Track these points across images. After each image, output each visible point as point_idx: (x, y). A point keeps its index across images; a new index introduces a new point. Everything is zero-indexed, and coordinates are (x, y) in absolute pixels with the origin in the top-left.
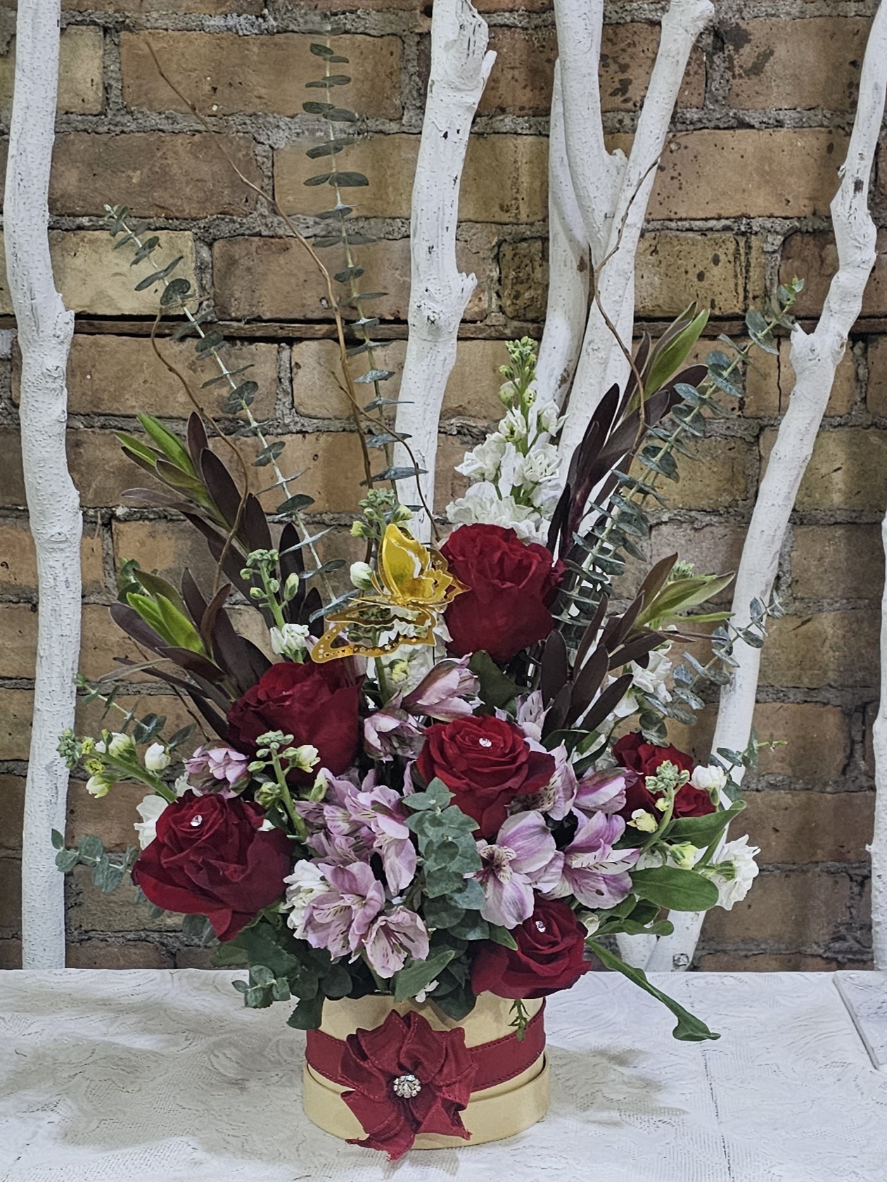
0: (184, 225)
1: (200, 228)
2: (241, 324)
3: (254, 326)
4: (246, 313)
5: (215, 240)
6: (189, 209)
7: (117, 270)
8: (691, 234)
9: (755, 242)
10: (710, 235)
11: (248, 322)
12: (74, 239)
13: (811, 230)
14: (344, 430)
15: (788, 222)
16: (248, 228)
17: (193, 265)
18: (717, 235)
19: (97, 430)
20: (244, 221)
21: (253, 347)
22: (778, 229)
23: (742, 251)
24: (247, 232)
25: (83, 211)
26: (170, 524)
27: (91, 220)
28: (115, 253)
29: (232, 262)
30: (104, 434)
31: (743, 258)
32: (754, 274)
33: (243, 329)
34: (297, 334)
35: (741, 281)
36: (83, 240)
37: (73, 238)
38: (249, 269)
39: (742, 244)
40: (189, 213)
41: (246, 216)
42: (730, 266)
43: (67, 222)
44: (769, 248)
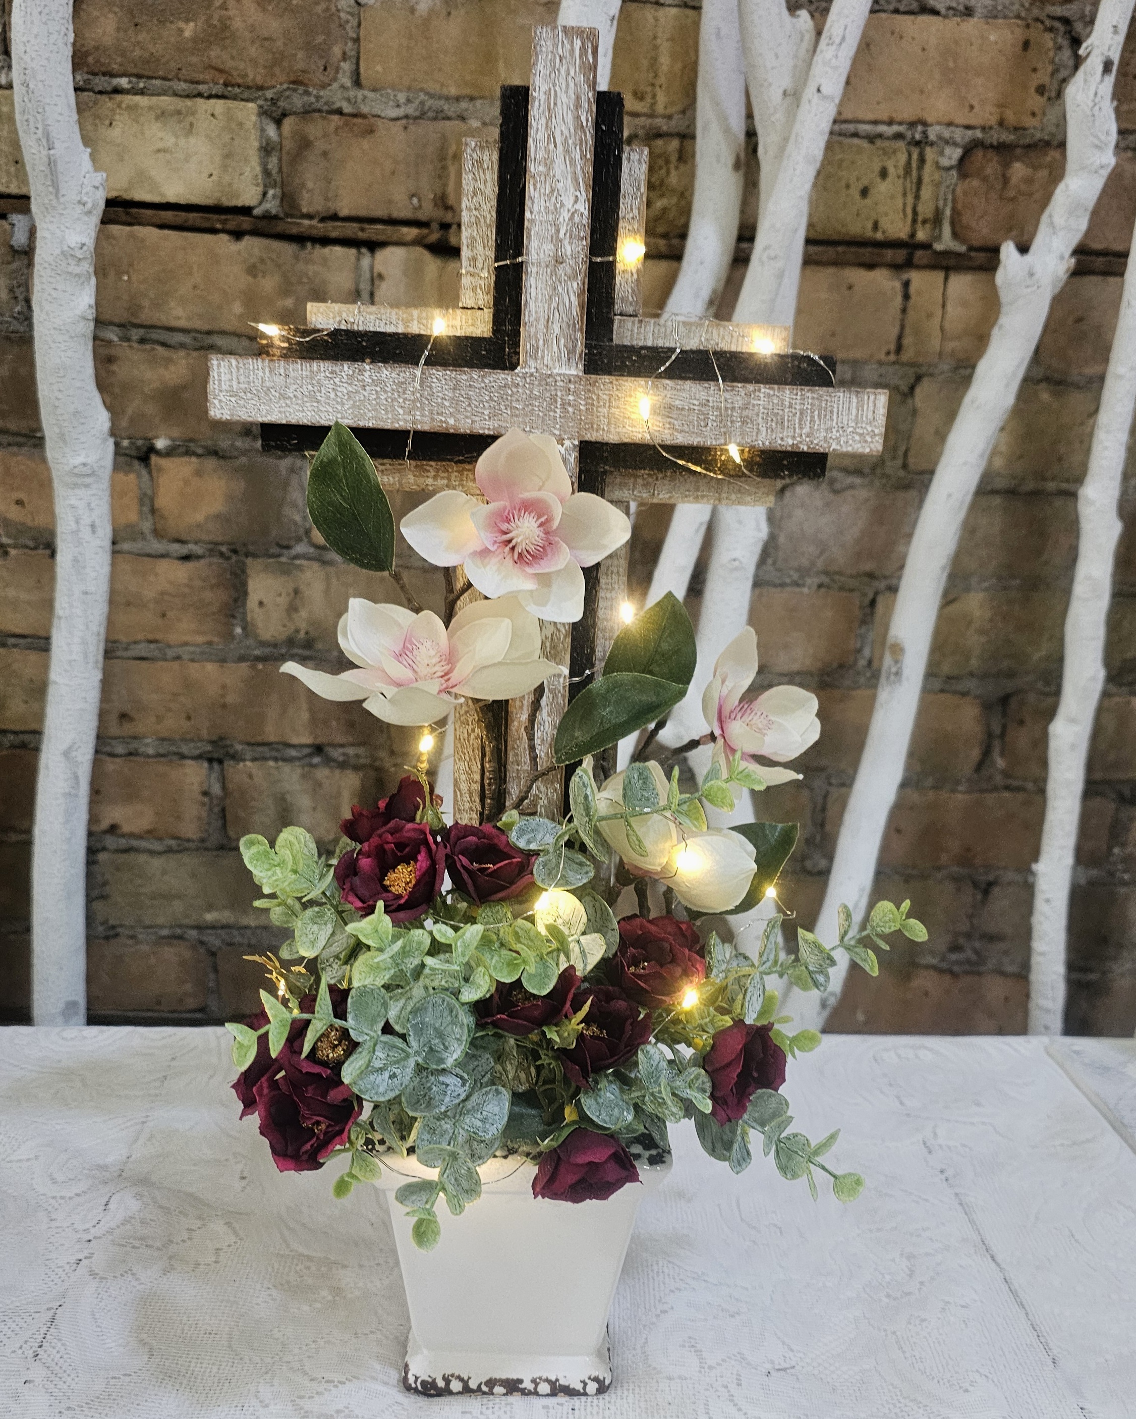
0: (246, 95)
1: (266, 100)
2: (314, 222)
3: (330, 224)
4: (320, 208)
5: (284, 115)
6: (255, 75)
7: (160, 145)
8: (856, 141)
9: (930, 154)
10: (878, 143)
11: (323, 219)
12: (109, 104)
13: (995, 143)
15: (970, 133)
16: (326, 103)
17: (256, 144)
18: (887, 144)
19: (136, 345)
20: (322, 93)
21: (327, 250)
22: (959, 140)
23: (914, 165)
24: (326, 108)
25: (122, 69)
26: (222, 462)
27: (130, 82)
28: (159, 125)
29: (304, 144)
30: (144, 350)
31: (914, 173)
32: (926, 192)
33: (316, 228)
34: (382, 238)
35: (910, 200)
36: (119, 106)
37: (107, 103)
38: (325, 154)
39: (915, 156)
40: (254, 80)
41: (324, 86)
42: (901, 181)
43: (100, 82)
44: (945, 162)
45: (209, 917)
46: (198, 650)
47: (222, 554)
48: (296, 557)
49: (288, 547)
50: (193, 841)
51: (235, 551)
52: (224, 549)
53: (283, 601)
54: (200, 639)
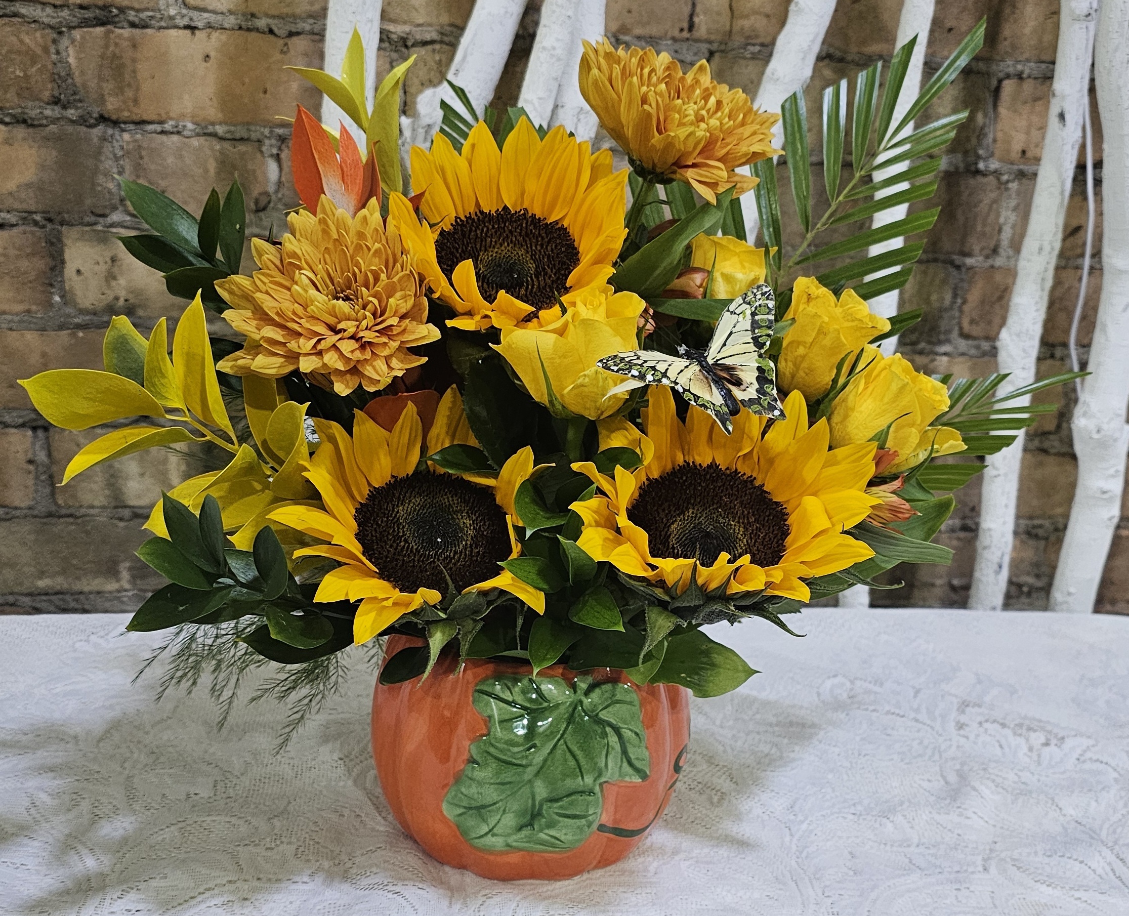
14: (240, 28)
26: (31, 130)
45: (42, 584)
46: (16, 319)
47: (36, 223)
48: (112, 225)
49: (104, 216)
50: (20, 508)
51: (50, 220)
52: (38, 217)
53: (102, 268)
54: (19, 308)
